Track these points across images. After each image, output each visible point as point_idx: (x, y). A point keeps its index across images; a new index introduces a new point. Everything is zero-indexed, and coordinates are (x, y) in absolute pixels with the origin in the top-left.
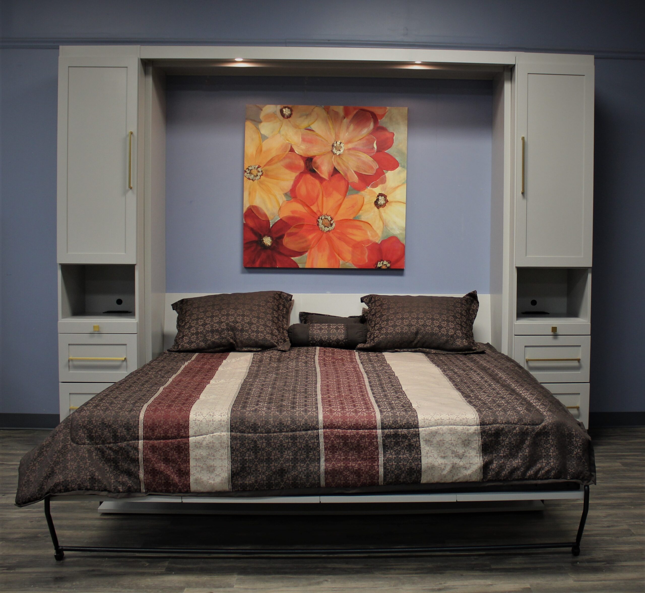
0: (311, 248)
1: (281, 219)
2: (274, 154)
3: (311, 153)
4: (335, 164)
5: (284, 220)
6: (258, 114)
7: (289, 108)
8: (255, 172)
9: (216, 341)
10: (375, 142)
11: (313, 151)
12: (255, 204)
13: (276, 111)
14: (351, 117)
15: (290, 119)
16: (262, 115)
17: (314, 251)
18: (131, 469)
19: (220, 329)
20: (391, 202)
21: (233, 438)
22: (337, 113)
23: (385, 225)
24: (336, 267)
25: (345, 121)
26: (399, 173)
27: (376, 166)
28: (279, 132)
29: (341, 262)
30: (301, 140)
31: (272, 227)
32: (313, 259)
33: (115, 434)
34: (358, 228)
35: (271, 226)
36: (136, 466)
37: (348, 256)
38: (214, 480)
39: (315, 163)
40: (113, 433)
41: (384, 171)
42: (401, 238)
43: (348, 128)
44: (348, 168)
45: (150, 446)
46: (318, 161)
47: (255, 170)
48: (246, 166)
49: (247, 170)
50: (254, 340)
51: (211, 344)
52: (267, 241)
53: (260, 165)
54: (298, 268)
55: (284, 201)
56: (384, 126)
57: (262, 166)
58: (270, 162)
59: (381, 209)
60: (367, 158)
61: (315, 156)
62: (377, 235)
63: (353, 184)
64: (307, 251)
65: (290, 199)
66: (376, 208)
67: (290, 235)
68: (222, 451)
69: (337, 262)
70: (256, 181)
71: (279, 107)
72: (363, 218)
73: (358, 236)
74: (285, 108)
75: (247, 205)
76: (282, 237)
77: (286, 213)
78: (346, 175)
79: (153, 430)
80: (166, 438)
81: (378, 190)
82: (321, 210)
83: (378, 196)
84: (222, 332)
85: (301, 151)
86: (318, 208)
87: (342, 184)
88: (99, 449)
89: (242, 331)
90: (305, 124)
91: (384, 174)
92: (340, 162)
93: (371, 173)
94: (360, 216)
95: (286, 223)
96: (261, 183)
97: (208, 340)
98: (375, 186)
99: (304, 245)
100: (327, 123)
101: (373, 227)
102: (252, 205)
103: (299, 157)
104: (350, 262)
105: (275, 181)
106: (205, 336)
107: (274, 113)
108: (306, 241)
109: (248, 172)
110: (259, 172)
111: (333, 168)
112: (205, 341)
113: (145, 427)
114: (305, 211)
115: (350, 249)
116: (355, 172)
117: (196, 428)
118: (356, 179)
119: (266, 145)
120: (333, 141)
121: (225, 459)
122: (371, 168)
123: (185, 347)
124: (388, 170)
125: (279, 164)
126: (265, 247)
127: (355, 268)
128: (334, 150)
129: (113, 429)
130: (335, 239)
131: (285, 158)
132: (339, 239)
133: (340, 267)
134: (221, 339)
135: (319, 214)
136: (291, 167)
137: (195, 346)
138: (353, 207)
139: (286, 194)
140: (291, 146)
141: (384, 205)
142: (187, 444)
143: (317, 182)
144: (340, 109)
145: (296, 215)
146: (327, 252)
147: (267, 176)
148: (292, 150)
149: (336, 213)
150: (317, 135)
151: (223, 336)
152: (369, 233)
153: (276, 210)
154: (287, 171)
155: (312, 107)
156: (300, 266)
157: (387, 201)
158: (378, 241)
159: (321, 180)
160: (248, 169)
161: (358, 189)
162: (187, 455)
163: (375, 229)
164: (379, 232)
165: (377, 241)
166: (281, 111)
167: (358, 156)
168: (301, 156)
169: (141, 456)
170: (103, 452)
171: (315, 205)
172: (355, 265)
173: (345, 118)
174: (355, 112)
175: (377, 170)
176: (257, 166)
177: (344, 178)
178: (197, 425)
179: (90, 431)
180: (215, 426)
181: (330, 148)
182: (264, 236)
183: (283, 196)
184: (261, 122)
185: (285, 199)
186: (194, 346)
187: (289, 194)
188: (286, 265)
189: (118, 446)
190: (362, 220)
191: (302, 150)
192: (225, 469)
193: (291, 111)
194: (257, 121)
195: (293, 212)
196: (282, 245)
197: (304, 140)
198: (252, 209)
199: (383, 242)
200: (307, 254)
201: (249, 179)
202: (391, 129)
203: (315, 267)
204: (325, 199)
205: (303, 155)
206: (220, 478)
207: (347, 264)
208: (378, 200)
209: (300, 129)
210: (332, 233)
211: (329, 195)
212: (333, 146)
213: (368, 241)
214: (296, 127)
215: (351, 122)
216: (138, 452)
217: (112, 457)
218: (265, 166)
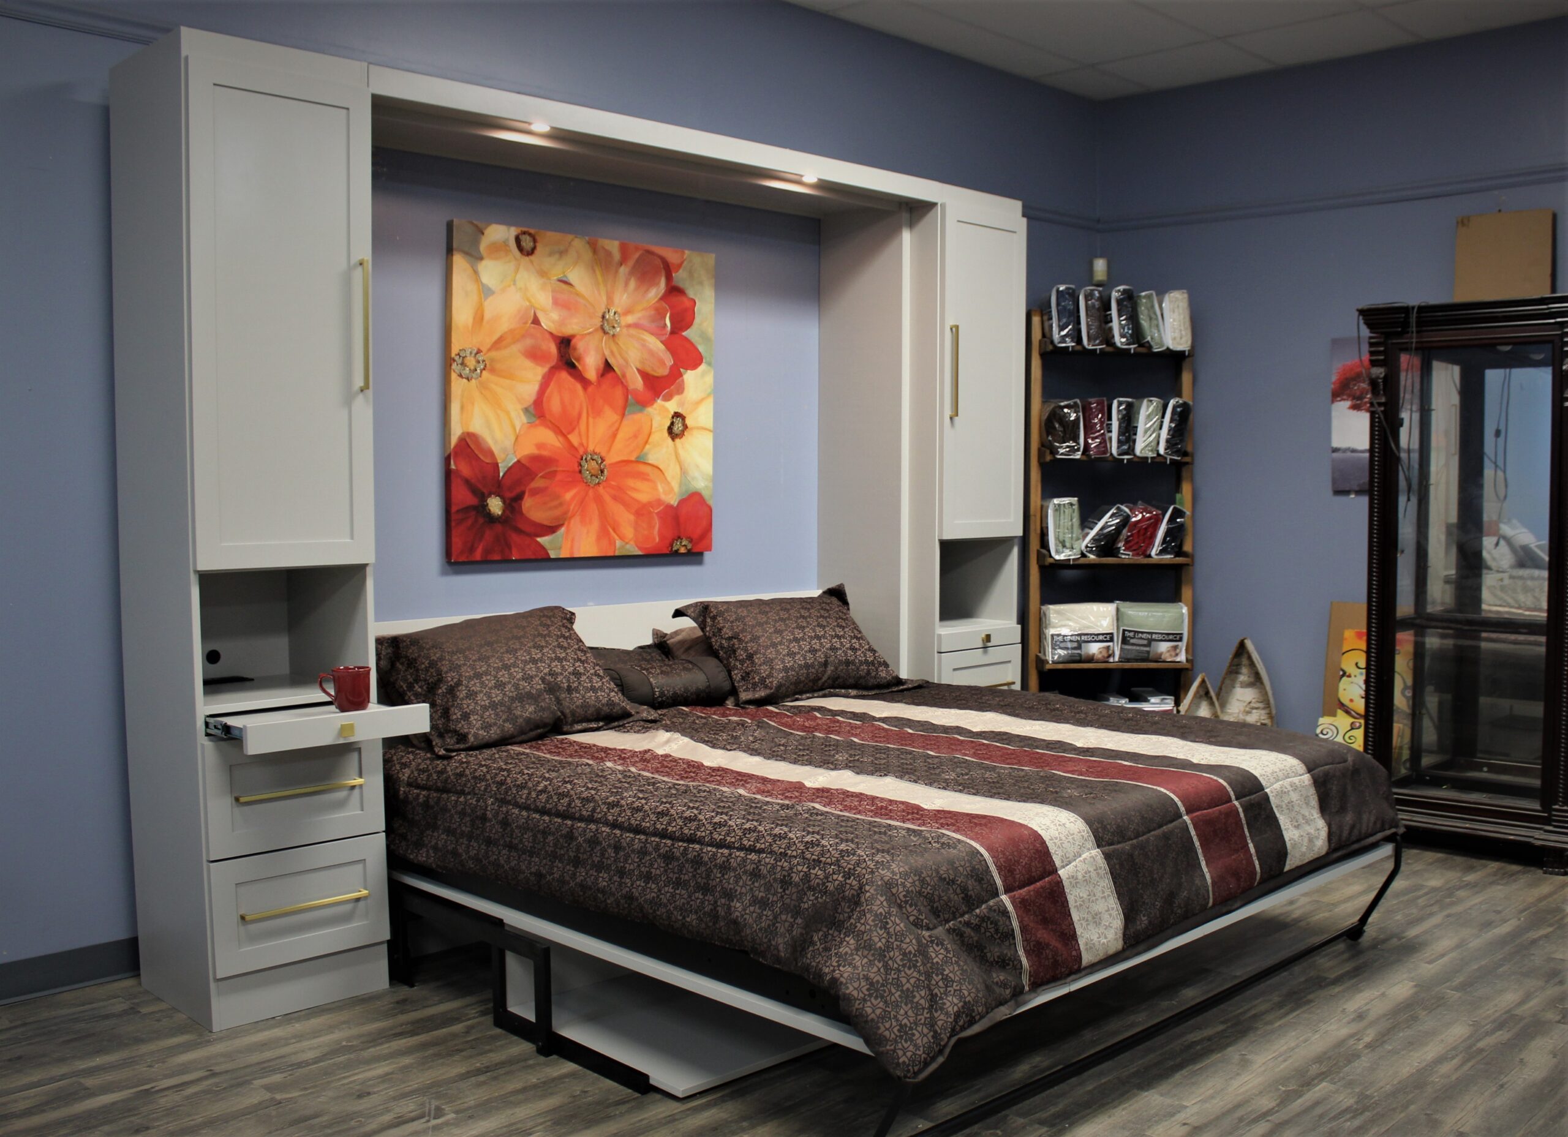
0: (571, 518)
1: (518, 461)
2: (504, 326)
3: (567, 331)
4: (607, 353)
5: (524, 462)
6: (476, 242)
7: (530, 234)
8: (471, 362)
9: (533, 716)
10: (668, 315)
11: (571, 328)
12: (472, 430)
13: (507, 240)
14: (631, 263)
15: (532, 258)
16: (483, 246)
17: (575, 523)
18: (1006, 954)
19: (534, 692)
20: (692, 429)
21: (1107, 857)
22: (609, 254)
23: (684, 472)
24: (610, 554)
25: (623, 270)
26: (703, 374)
27: (669, 361)
28: (515, 283)
29: (618, 543)
30: (550, 301)
31: (503, 476)
32: (573, 540)
33: (967, 895)
34: (643, 477)
35: (501, 474)
36: (1010, 945)
37: (629, 532)
38: (1106, 938)
39: (575, 349)
40: (963, 893)
41: (682, 370)
42: (706, 494)
43: (627, 284)
44: (626, 361)
45: (1020, 903)
46: (580, 345)
47: (472, 359)
48: (455, 350)
49: (457, 358)
50: (594, 706)
51: (524, 724)
52: (495, 505)
53: (481, 349)
54: (548, 559)
55: (523, 424)
56: (681, 285)
57: (484, 349)
58: (498, 344)
59: (678, 441)
60: (655, 344)
61: (573, 336)
62: (672, 489)
63: (635, 393)
64: (562, 525)
65: (534, 419)
66: (670, 440)
67: (535, 492)
68: (1102, 884)
69: (612, 543)
70: (473, 381)
71: (513, 231)
72: (651, 459)
73: (642, 493)
74: (524, 233)
75: (456, 432)
76: (519, 497)
77: (528, 449)
78: (624, 375)
79: (1011, 871)
80: (1031, 881)
81: (672, 406)
82: (585, 444)
83: (673, 417)
84: (539, 696)
85: (551, 325)
86: (581, 439)
87: (619, 392)
88: (954, 930)
89: (569, 690)
90: (557, 272)
91: (681, 375)
92: (615, 349)
93: (663, 371)
94: (646, 454)
95: (528, 468)
96: (483, 387)
97: (517, 718)
98: (668, 398)
99: (557, 512)
100: (594, 271)
101: (666, 474)
102: (466, 430)
103: (548, 336)
104: (632, 543)
105: (508, 381)
106: (509, 709)
107: (504, 242)
108: (561, 504)
109: (460, 361)
110: (478, 362)
111: (604, 360)
112: (512, 719)
113: (999, 869)
114: (558, 444)
115: (632, 517)
116: (638, 370)
117: (1060, 853)
118: (637, 383)
119: (491, 307)
120: (603, 309)
121: (1109, 896)
122: (662, 362)
123: (481, 737)
124: (686, 369)
125: (516, 349)
126: (491, 519)
127: (640, 553)
128: (607, 327)
129: (959, 885)
130: (608, 499)
131: (524, 336)
132: (615, 498)
133: (617, 554)
134: (540, 711)
135: (581, 451)
136: (534, 355)
137: (498, 732)
138: (635, 436)
139: (526, 410)
140: (535, 314)
141: (681, 435)
142: (1059, 883)
143: (579, 387)
144: (613, 246)
145: (545, 453)
146: (595, 525)
147: (493, 371)
148: (536, 321)
149: (609, 451)
150: (578, 294)
151: (543, 704)
152: (660, 488)
153: (509, 443)
154: (528, 363)
155: (570, 237)
156: (553, 555)
157: (685, 427)
158: (674, 502)
159: (585, 382)
160: (459, 354)
161: (644, 403)
162: (1065, 904)
163: (669, 478)
164: (675, 485)
165: (672, 503)
166: (518, 240)
167: (644, 340)
168: (551, 334)
169: (1015, 924)
170: (961, 935)
171: (576, 432)
172: (640, 548)
173: (621, 265)
174: (637, 255)
175: (672, 367)
176: (475, 351)
177: (620, 381)
178: (1059, 847)
179: (930, 899)
180: (1077, 843)
181: (598, 322)
182: (489, 495)
183: (522, 413)
184: (481, 258)
185: (524, 419)
186: (495, 733)
187: (532, 409)
188: (529, 555)
189: (977, 916)
190: (650, 462)
191: (553, 322)
192: (1114, 913)
193: (535, 241)
194: (475, 257)
195: (540, 446)
196: (521, 513)
197: (556, 302)
198: (468, 440)
199: (682, 502)
200: (563, 529)
201: (460, 376)
202: (691, 293)
203: (576, 555)
204: (591, 420)
205: (554, 332)
206: (1113, 931)
207: (628, 546)
208: (672, 424)
209: (549, 279)
210: (604, 488)
211: (597, 412)
212: (603, 317)
213: (659, 502)
214: (543, 274)
215: (632, 272)
216: (1009, 917)
217: (976, 939)
218: (489, 350)
